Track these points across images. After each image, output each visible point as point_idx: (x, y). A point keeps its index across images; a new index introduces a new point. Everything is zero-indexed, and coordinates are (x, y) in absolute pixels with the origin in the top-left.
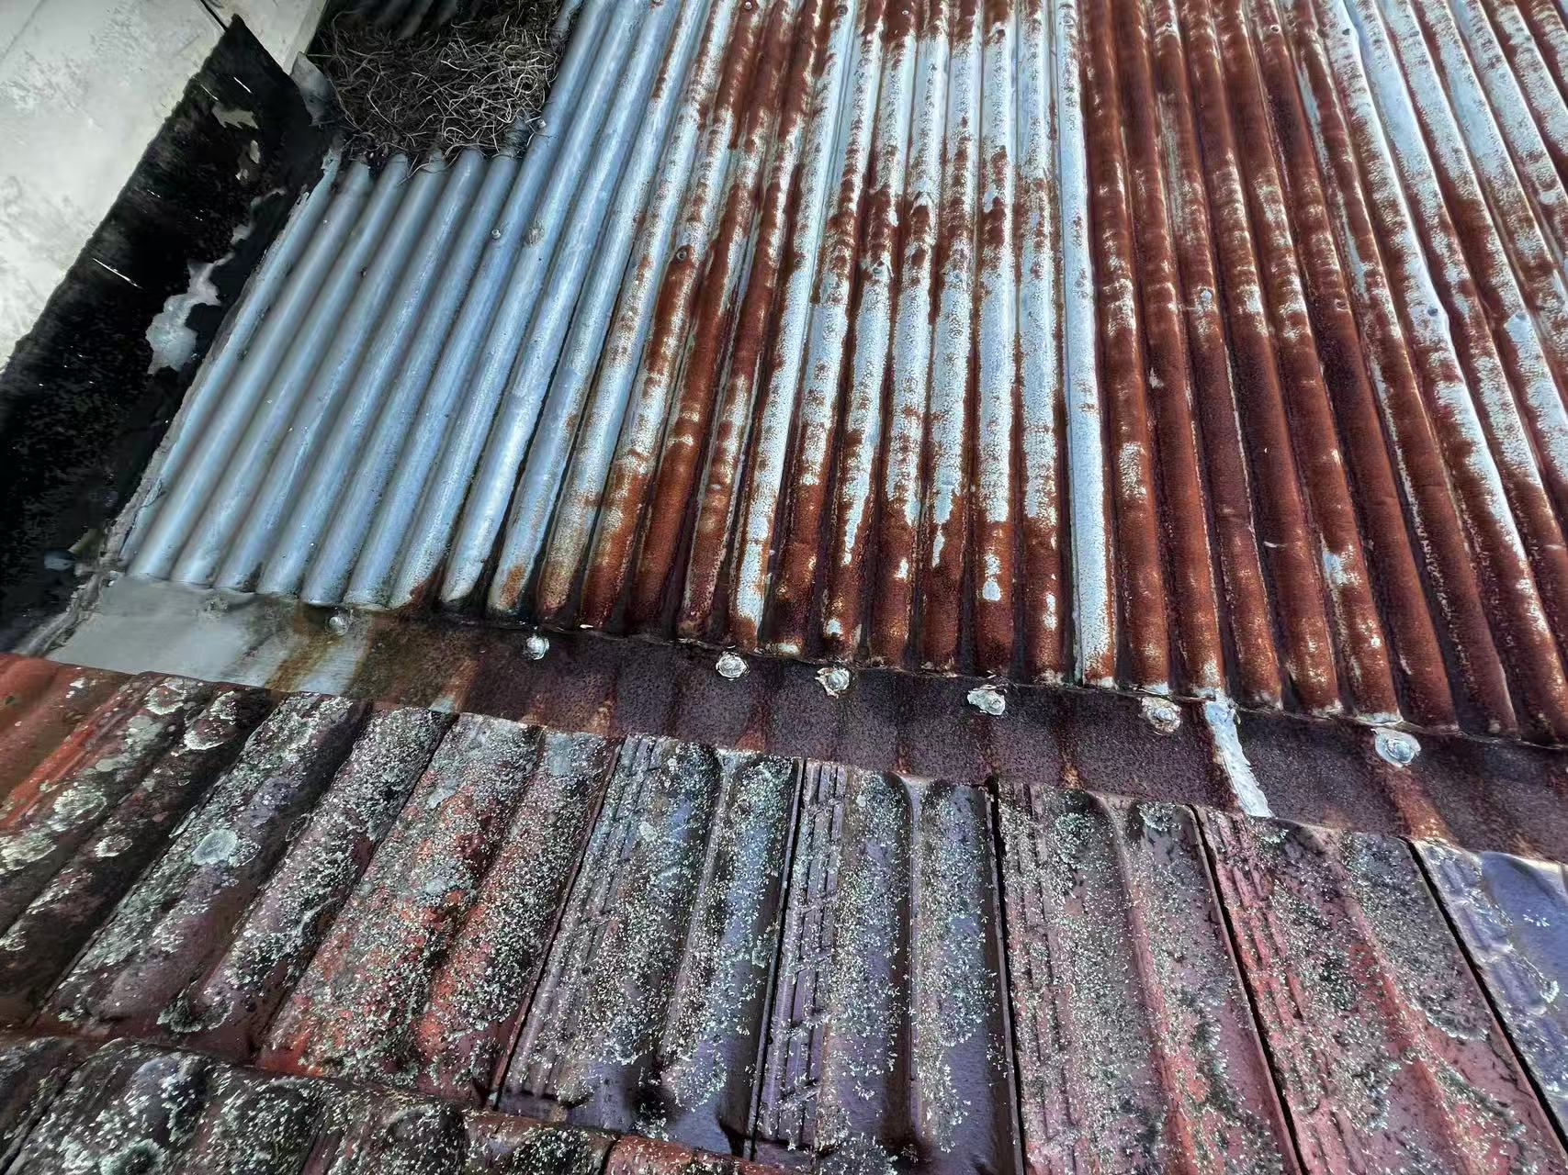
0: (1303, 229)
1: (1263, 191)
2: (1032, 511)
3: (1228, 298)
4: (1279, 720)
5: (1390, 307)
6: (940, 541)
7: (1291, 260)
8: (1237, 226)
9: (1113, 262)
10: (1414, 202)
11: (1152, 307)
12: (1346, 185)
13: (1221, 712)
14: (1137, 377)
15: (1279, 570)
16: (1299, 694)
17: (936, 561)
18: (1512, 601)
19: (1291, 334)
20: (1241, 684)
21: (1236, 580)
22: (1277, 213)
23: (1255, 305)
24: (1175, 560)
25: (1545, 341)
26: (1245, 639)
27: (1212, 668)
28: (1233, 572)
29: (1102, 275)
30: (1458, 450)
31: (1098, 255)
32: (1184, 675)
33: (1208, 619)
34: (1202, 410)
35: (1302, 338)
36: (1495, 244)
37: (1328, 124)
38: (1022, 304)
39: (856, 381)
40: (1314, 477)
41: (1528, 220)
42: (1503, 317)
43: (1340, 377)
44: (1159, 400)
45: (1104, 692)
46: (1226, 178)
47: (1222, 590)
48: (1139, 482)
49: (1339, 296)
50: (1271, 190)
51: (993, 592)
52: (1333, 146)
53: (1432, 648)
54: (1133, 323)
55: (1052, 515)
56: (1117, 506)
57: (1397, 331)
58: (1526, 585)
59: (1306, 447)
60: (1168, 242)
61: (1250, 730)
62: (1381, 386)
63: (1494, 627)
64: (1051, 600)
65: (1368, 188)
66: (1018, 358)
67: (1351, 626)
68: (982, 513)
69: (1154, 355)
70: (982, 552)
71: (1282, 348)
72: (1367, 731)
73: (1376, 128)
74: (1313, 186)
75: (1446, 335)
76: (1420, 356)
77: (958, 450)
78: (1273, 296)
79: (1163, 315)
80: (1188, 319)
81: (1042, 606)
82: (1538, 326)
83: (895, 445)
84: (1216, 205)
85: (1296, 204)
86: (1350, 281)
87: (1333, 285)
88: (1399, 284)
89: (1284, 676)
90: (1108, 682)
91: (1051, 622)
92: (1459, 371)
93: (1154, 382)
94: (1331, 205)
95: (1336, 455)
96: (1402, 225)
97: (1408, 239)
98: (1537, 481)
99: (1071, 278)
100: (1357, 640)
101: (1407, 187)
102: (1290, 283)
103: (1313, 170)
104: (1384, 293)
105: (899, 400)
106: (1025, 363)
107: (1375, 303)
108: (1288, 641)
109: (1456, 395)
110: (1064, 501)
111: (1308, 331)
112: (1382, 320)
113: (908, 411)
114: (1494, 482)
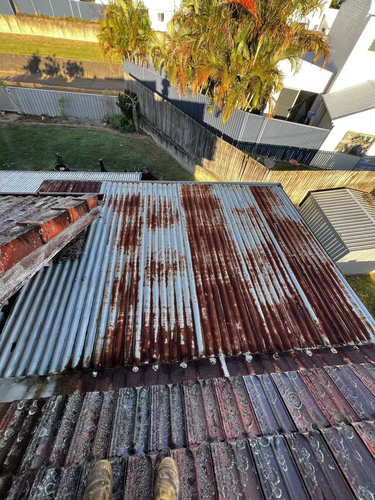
0: (227, 262)
1: (220, 255)
2: (188, 324)
3: (216, 276)
4: (232, 357)
5: (241, 275)
6: (172, 334)
7: (225, 268)
8: (216, 262)
9: (197, 271)
10: (243, 254)
11: (204, 280)
12: (232, 253)
13: (222, 357)
14: (203, 294)
15: (229, 327)
16: (235, 352)
17: (172, 338)
18: (263, 327)
19: (227, 282)
20: (225, 352)
21: (223, 332)
22: (222, 259)
23: (221, 277)
24: (213, 330)
25: (264, 278)
26: (226, 343)
27: (220, 350)
28: (222, 330)
29: (195, 274)
30: (253, 301)
31: (194, 270)
32: (216, 352)
33: (219, 340)
34: (215, 299)
35: (228, 283)
36: (255, 262)
37: (229, 241)
38: (182, 281)
39: (154, 302)
40: (233, 309)
41: (259, 257)
42: (258, 275)
43: (235, 290)
44: (207, 298)
45: (203, 359)
46: (214, 253)
47: (221, 334)
48: (205, 315)
49: (233, 274)
50: (221, 255)
51: (183, 343)
52: (230, 245)
53: (253, 339)
54: (201, 284)
55: (191, 325)
56: (202, 321)
57: (243, 280)
58: (265, 324)
59: (231, 304)
60: (206, 267)
61: (227, 360)
62: (241, 290)
63: (262, 332)
64: (193, 342)
65: (236, 253)
66: (183, 293)
67: (241, 337)
68: (179, 326)
69: (206, 289)
70: (180, 335)
71: (226, 285)
72: (244, 356)
73: (236, 241)
74: (227, 254)
75: (250, 279)
76: (246, 283)
77: (174, 314)
78: (223, 275)
79: (206, 281)
80: (210, 281)
81: (191, 344)
82: (263, 276)
83: (162, 315)
84: (213, 258)
85: (225, 257)
86: (235, 270)
87: (232, 272)
88: (242, 270)
89: (232, 348)
90: (204, 357)
91: (193, 346)
92: (252, 286)
93: (206, 294)
94: (230, 256)
95: (235, 305)
96: (241, 259)
97: (243, 262)
98: (265, 304)
99: (190, 275)
100: (242, 339)
101: (242, 252)
102: (225, 273)
103: (227, 251)
104: (240, 273)
105: (162, 305)
106: (184, 294)
107: (239, 275)
108: (232, 342)
109: (252, 290)
110: (193, 322)
111: (229, 281)
112: (240, 278)
113: (164, 307)
114: (259, 306)
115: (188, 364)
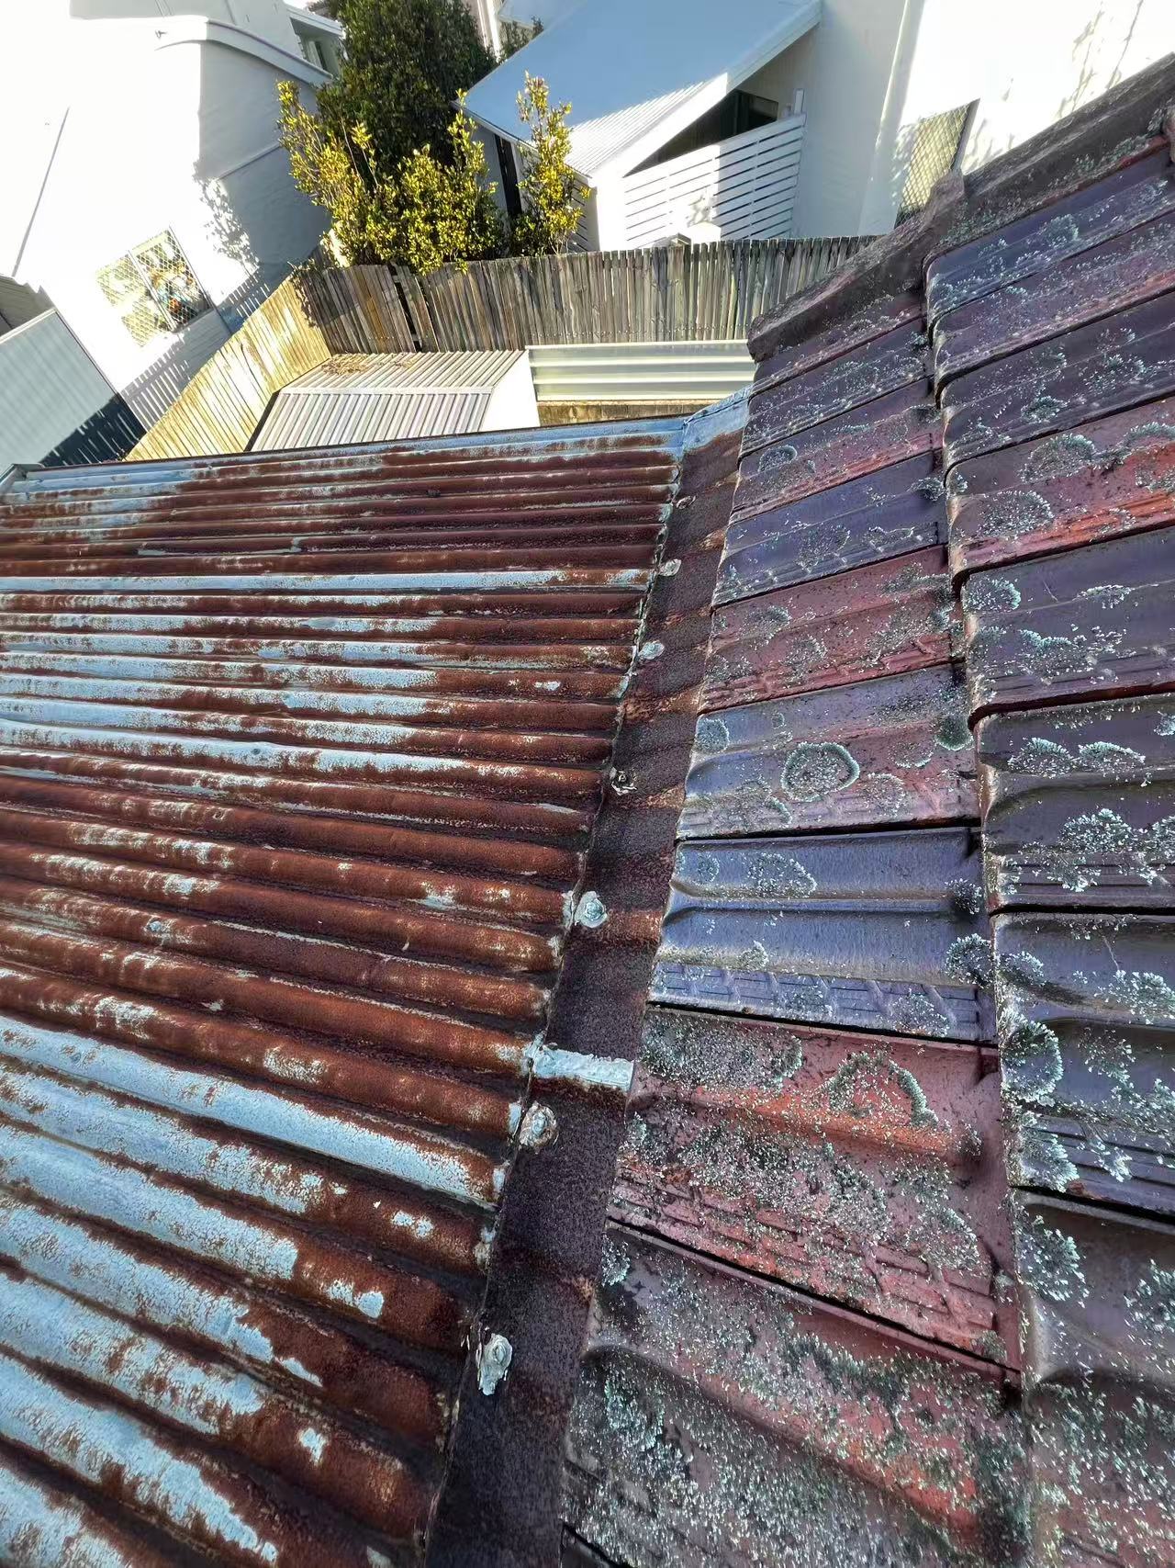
0: (140, 820)
1: (87, 840)
2: (299, 1207)
3: (168, 905)
4: (557, 997)
5: (239, 779)
6: (293, 1364)
7: (161, 841)
8: (105, 875)
9: (73, 1010)
10: (163, 730)
11: (142, 983)
12: (122, 774)
13: (542, 1059)
14: (202, 1027)
15: (426, 949)
16: (540, 971)
17: (315, 1380)
18: (491, 780)
19: (226, 864)
20: (522, 1025)
21: (429, 993)
22: (114, 835)
23: (183, 884)
24: (395, 1051)
25: (311, 687)
26: (484, 1005)
27: (504, 1051)
28: (419, 992)
29: (83, 1026)
30: (370, 773)
31: (58, 1022)
32: (508, 1082)
33: (460, 1037)
34: (264, 967)
35: (231, 856)
36: (224, 692)
37: (60, 767)
38: (62, 1138)
39: (34, 1442)
40: (354, 890)
41: (217, 667)
42: (283, 707)
43: (280, 837)
44: (234, 1011)
45: (509, 1186)
46: (54, 867)
47: (437, 1008)
48: (307, 1064)
49: (211, 814)
50: (89, 832)
51: (372, 1302)
52: (83, 770)
53: (519, 850)
54: (146, 1011)
55: (312, 1180)
56: (322, 1097)
57: (261, 781)
58: (483, 769)
59: (328, 886)
60: (86, 943)
61: (563, 1037)
62: (301, 807)
63: (511, 799)
64: (401, 1219)
65: (135, 757)
66: (122, 1161)
67: (490, 906)
68: (278, 1282)
69: (186, 998)
70: (324, 1298)
71: (236, 875)
72: (577, 929)
73: (86, 735)
74: (107, 798)
75: (278, 748)
76: (286, 770)
77: (193, 1292)
78: (185, 865)
79: (154, 975)
80: (172, 949)
81: (404, 1234)
82: (299, 688)
83: (150, 1398)
84: (77, 884)
85: (114, 816)
86: (203, 799)
87: (199, 815)
88: (223, 765)
89: (523, 978)
90: (499, 1176)
91: (423, 1227)
92: (311, 751)
93: (216, 1006)
94: (133, 790)
95: (343, 866)
96: (175, 747)
97: (190, 745)
98: (410, 731)
99: (64, 1064)
100: (500, 905)
101: (150, 730)
102: (179, 850)
103: (93, 794)
104: (225, 778)
105: (94, 1369)
106: (131, 1155)
107: (230, 789)
108: (492, 965)
109: (328, 759)
110: (303, 1158)
111: (229, 849)
112: (246, 789)
113: (114, 1362)
114: (402, 760)
115: (499, 1320)
